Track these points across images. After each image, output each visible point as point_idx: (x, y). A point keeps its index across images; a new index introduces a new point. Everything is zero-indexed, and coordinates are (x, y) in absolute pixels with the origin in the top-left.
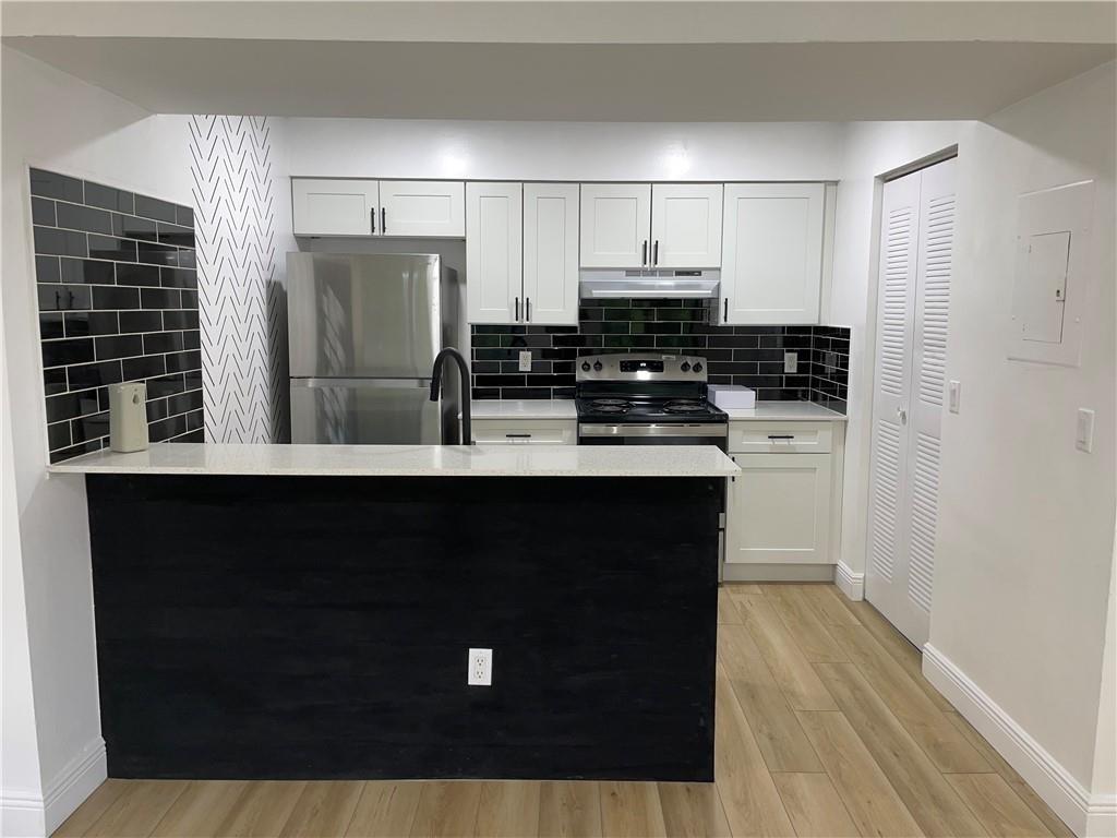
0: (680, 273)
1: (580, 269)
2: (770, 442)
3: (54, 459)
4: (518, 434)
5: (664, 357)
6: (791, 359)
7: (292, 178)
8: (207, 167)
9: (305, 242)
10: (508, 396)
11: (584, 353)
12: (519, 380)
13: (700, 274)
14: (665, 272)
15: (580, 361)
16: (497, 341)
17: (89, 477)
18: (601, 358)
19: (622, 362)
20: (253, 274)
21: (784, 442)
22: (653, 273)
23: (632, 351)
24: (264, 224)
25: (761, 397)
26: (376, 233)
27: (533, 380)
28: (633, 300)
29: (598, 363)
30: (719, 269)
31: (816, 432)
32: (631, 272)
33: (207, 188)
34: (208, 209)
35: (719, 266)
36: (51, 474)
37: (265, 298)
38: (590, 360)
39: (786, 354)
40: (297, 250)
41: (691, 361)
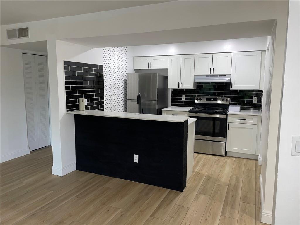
0: (220, 76)
1: (194, 75)
2: (239, 120)
3: (67, 111)
4: (175, 114)
5: (218, 97)
6: (255, 99)
7: (133, 57)
8: (108, 57)
9: (137, 71)
10: (180, 106)
11: (198, 96)
12: (182, 102)
13: (225, 76)
14: (216, 76)
15: (196, 98)
16: (177, 93)
17: (75, 114)
18: (201, 97)
19: (206, 98)
20: (120, 78)
21: (243, 121)
22: (213, 76)
23: (210, 96)
24: (124, 68)
25: (242, 109)
26: (149, 68)
27: (185, 102)
28: (211, 83)
29: (200, 98)
30: (231, 75)
31: (253, 119)
32: (207, 76)
33: (108, 61)
34: (108, 65)
35: (230, 74)
36: (67, 113)
37: (124, 83)
38: (199, 98)
39: (254, 98)
40: (135, 72)
41: (225, 99)
